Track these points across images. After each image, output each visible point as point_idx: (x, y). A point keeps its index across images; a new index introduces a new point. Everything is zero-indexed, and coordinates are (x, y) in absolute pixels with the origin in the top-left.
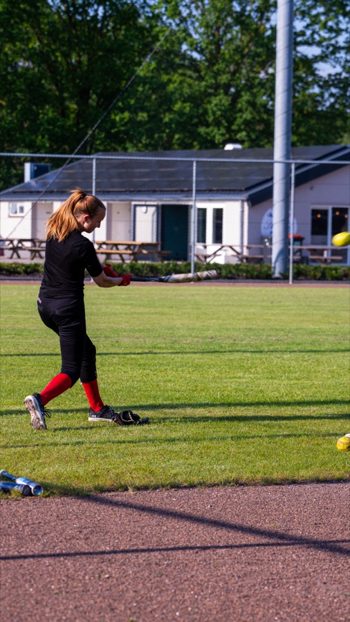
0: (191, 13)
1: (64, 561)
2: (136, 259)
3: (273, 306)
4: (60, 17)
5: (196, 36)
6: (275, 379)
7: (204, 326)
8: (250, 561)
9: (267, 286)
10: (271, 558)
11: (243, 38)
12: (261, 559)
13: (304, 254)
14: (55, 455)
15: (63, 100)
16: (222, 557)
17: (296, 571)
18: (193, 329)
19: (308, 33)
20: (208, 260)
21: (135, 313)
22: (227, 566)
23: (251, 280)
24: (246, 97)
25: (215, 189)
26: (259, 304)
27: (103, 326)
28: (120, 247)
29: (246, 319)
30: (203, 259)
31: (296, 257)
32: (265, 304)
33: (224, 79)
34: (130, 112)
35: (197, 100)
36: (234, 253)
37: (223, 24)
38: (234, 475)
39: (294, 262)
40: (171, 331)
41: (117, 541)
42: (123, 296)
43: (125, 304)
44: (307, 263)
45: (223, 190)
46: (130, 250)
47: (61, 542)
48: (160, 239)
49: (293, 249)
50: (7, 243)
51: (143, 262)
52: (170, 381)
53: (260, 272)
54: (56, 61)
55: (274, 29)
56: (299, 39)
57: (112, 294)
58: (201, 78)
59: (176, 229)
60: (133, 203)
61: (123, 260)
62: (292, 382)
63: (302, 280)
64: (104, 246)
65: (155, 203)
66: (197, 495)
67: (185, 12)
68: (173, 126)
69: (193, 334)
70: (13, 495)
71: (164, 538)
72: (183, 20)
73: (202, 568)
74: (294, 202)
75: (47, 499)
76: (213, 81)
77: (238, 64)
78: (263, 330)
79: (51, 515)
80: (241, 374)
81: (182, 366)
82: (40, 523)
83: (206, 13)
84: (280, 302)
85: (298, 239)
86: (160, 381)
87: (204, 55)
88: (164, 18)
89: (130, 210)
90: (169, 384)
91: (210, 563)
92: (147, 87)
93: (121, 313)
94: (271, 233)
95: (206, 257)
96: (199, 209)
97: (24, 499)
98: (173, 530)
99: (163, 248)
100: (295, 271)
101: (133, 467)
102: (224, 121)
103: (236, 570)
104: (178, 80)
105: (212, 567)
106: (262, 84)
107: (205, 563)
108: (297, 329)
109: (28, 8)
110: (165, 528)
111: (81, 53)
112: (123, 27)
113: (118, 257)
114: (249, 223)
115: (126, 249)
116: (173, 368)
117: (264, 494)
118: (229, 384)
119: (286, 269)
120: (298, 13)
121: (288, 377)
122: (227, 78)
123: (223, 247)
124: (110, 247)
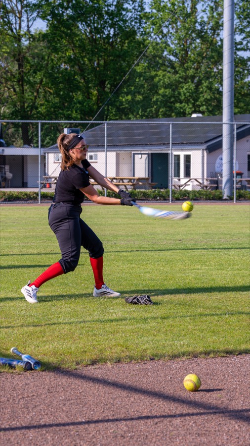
0: (169, 31)
1: (45, 435)
2: (135, 189)
3: (223, 218)
4: (86, 36)
5: (172, 46)
6: (223, 270)
7: (176, 232)
8: (200, 433)
9: (219, 204)
10: (217, 429)
11: (203, 46)
12: (209, 429)
13: (243, 184)
14: (57, 333)
15: (88, 88)
16: (176, 428)
17: (238, 443)
18: (168, 234)
19: (245, 43)
20: (181, 188)
21: (130, 224)
22: (181, 438)
23: (209, 201)
24: (205, 84)
25: (185, 142)
26: (213, 216)
27: (107, 233)
28: (124, 181)
29: (205, 227)
30: (178, 188)
31: (238, 186)
32: (217, 216)
33: (191, 72)
34: (131, 95)
35: (174, 86)
36: (198, 184)
37: (189, 38)
38: (190, 349)
39: (237, 189)
40: (152, 236)
41: (92, 413)
42: (124, 212)
43: (124, 218)
44: (246, 189)
45: (190, 143)
46: (131, 182)
47: (47, 414)
48: (150, 175)
49: (236, 181)
50: (53, 179)
51: (139, 190)
52: (149, 272)
53: (214, 195)
54: (84, 64)
55: (222, 40)
56: (239, 47)
57: (117, 211)
58: (176, 72)
59: (159, 168)
60: (133, 152)
61: (126, 189)
62: (235, 272)
63: (242, 200)
64: (115, 181)
65: (147, 152)
66: (161, 367)
67: (165, 31)
68: (159, 103)
69: (168, 238)
70: (17, 370)
71: (131, 409)
72: (164, 36)
73: (159, 441)
74: (236, 149)
75: (44, 373)
76: (184, 74)
77: (199, 63)
78: (216, 234)
79: (44, 388)
80: (199, 267)
81: (158, 261)
82: (33, 396)
83: (179, 31)
84: (228, 215)
85: (239, 174)
86: (142, 273)
87: (178, 58)
88: (152, 35)
89: (131, 157)
90: (148, 275)
91: (166, 435)
92: (142, 79)
93: (120, 224)
94: (222, 170)
95: (180, 187)
96: (175, 156)
97: (26, 373)
98: (139, 401)
99: (152, 181)
100: (238, 194)
101: (113, 344)
102: (191, 100)
103: (188, 442)
104: (161, 75)
105: (168, 439)
106: (215, 76)
107: (162, 435)
108: (239, 234)
109: (66, 30)
110: (133, 400)
111: (100, 59)
112: (126, 41)
113: (123, 187)
114: (207, 163)
115: (128, 182)
116: (151, 262)
117: (213, 366)
118: (190, 274)
119: (232, 194)
120: (237, 30)
121: (232, 269)
122: (193, 72)
123: (190, 180)
124: (118, 180)
